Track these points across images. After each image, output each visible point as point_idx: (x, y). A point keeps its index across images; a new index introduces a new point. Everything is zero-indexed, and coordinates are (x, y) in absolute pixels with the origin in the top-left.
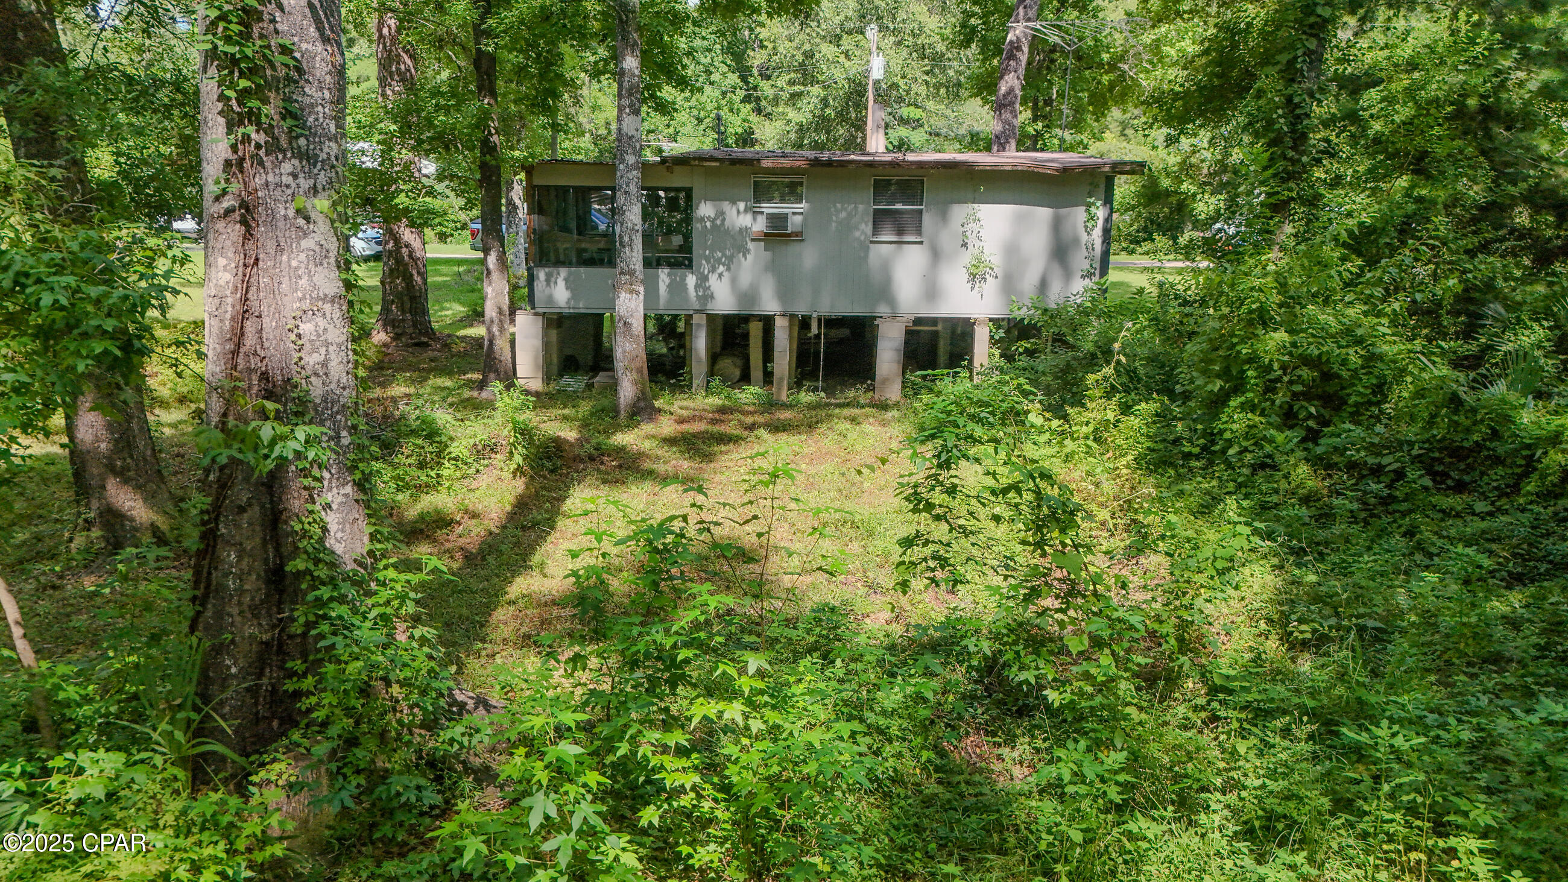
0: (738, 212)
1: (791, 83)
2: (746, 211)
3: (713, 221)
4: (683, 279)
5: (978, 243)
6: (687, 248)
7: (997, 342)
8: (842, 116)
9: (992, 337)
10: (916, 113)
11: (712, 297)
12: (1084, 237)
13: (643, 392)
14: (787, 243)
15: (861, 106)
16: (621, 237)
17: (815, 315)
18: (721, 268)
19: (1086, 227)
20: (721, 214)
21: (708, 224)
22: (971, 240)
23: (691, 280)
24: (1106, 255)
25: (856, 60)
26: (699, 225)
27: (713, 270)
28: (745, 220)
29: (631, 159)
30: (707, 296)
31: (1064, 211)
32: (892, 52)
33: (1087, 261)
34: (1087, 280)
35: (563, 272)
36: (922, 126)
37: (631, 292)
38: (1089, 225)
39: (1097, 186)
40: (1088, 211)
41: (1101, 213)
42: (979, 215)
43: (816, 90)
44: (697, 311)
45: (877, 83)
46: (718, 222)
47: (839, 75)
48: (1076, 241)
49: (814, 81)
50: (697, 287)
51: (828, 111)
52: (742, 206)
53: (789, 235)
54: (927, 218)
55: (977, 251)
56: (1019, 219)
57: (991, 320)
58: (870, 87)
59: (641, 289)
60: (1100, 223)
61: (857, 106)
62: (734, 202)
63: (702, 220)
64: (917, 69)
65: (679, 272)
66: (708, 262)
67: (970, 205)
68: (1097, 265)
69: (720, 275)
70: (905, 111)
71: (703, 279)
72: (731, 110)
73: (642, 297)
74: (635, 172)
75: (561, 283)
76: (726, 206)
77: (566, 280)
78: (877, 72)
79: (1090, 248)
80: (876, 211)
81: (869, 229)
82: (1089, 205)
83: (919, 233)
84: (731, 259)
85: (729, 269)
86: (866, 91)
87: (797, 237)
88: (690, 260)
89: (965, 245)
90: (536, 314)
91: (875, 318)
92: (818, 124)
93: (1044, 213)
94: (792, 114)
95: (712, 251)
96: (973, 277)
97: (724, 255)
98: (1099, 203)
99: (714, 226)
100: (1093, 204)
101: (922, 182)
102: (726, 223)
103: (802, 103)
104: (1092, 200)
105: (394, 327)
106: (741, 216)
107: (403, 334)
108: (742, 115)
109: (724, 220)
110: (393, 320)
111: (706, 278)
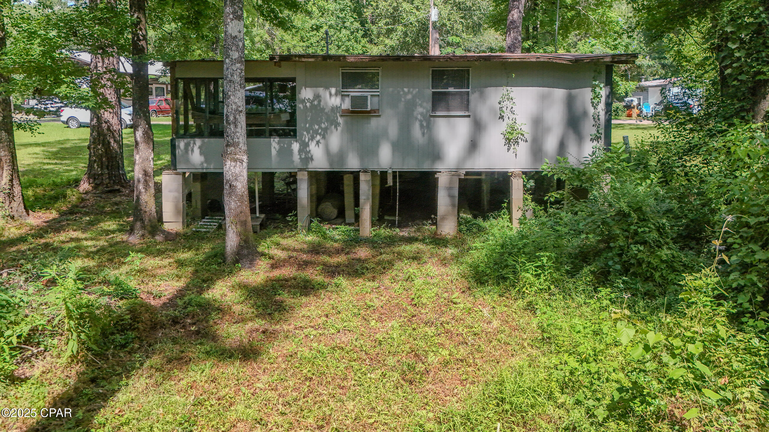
0: (331, 95)
1: (387, 24)
2: (336, 94)
3: (312, 102)
4: (290, 145)
5: (512, 116)
6: (292, 121)
7: (528, 190)
8: (415, 42)
9: (525, 186)
10: (458, 40)
11: (312, 159)
12: (591, 111)
13: (246, 241)
14: (369, 118)
15: (425, 36)
16: (227, 117)
17: (390, 171)
18: (318, 137)
19: (593, 103)
20: (317, 97)
21: (308, 105)
22: (507, 113)
23: (296, 146)
24: (608, 123)
25: (422, 11)
26: (301, 106)
27: (312, 138)
28: (336, 101)
29: (235, 55)
30: (308, 158)
31: (574, 92)
32: (442, 7)
33: (595, 128)
34: (595, 143)
35: (198, 142)
36: (460, 46)
37: (235, 160)
38: (595, 101)
39: (600, 73)
40: (593, 91)
41: (603, 92)
42: (511, 95)
43: (400, 28)
44: (301, 170)
45: (434, 23)
46: (316, 103)
47: (412, 19)
48: (585, 113)
49: (399, 22)
50: (300, 151)
51: (407, 39)
52: (333, 90)
53: (369, 112)
54: (473, 97)
55: (511, 122)
56: (543, 98)
57: (524, 173)
58: (430, 26)
59: (245, 158)
60: (603, 99)
61: (423, 36)
62: (327, 87)
63: (303, 101)
64: (456, 16)
65: (287, 140)
66: (308, 133)
67: (505, 88)
68: (602, 131)
69: (318, 143)
70: (450, 39)
71: (304, 146)
72: (356, 41)
73: (245, 164)
74: (238, 65)
75: (197, 151)
76: (321, 90)
77: (200, 147)
78: (434, 16)
79: (596, 118)
80: (434, 93)
81: (429, 106)
82: (594, 87)
83: (467, 108)
84: (326, 130)
85: (324, 137)
86: (428, 28)
87: (374, 113)
88: (295, 131)
89: (502, 117)
90: (177, 174)
91: (436, 173)
92: (402, 47)
93: (559, 93)
94: (387, 41)
95: (311, 125)
96: (508, 141)
97: (320, 127)
98: (602, 85)
99: (313, 106)
100: (598, 86)
101: (468, 71)
102: (322, 103)
103: (393, 35)
104: (597, 83)
105: (95, 179)
106: (333, 98)
107: (102, 184)
108: (362, 44)
109: (320, 101)
110: (95, 174)
111: (307, 145)
